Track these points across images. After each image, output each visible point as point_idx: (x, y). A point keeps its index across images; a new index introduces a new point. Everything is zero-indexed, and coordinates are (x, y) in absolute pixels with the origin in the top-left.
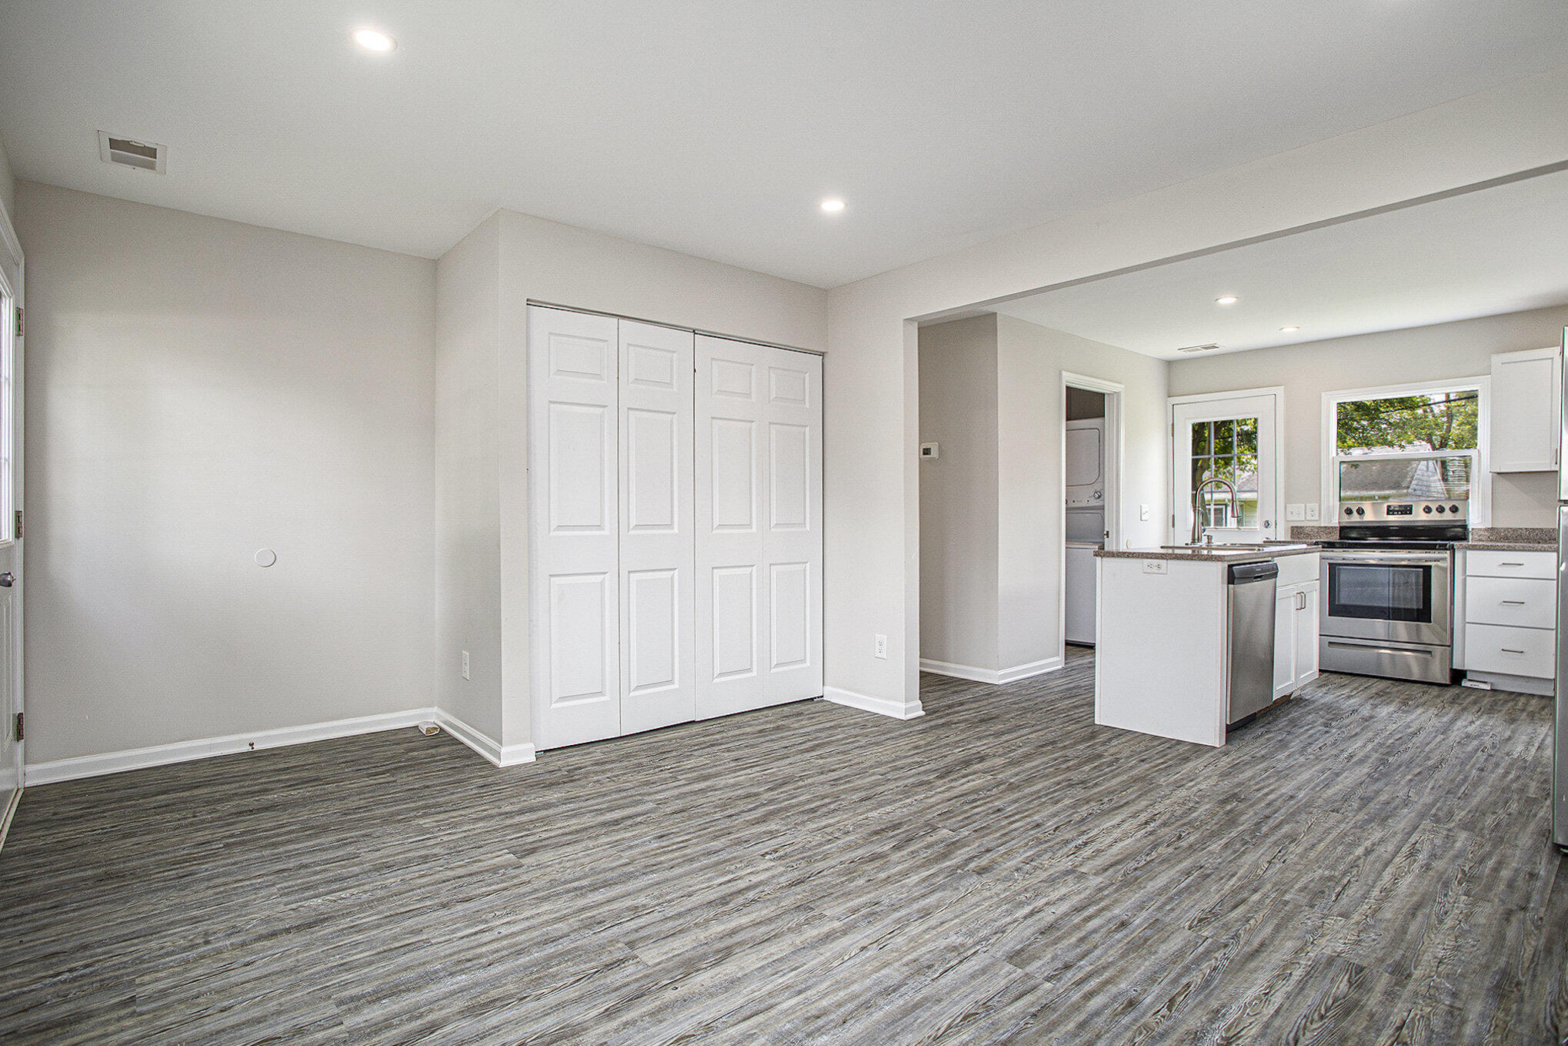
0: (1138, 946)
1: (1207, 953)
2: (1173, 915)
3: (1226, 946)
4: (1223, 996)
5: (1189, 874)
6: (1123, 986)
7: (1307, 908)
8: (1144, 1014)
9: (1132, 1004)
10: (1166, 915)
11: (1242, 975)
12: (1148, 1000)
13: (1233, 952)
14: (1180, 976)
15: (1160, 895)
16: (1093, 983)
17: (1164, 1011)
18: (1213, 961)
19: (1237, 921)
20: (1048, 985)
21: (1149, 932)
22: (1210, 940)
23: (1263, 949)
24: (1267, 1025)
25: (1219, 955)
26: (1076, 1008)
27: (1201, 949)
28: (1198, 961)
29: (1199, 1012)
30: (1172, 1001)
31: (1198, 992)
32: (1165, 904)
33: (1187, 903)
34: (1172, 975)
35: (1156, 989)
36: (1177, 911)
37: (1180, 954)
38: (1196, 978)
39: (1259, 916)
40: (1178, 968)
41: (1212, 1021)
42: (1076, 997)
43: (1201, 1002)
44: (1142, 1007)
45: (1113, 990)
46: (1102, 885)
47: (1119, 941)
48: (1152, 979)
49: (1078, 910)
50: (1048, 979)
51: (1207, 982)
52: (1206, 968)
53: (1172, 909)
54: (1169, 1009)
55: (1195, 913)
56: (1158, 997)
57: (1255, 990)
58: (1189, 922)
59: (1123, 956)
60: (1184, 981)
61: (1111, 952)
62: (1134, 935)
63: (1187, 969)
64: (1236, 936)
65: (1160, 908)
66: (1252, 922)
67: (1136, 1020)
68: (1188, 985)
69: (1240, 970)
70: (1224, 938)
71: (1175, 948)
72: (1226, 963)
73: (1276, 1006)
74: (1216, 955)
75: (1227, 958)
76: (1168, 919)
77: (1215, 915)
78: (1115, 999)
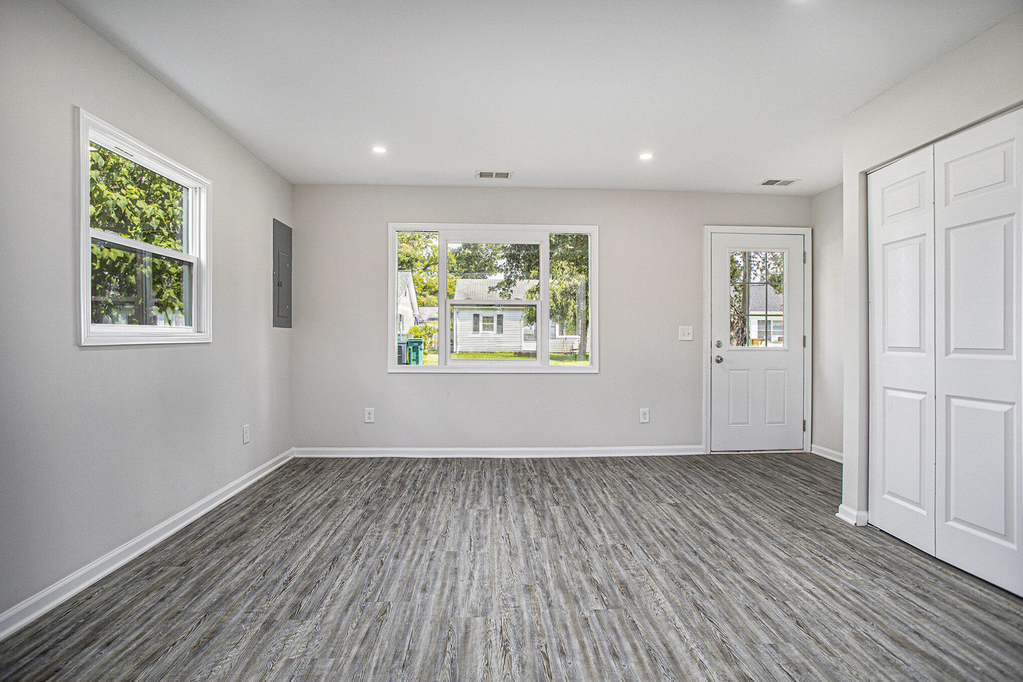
0: (410, 581)
1: (375, 592)
2: (402, 608)
3: (367, 600)
4: (362, 574)
5: (410, 652)
6: (404, 562)
7: (316, 657)
8: (390, 555)
9: (397, 557)
10: (406, 606)
11: (355, 587)
12: (391, 560)
13: (362, 598)
14: (383, 575)
15: (418, 620)
16: (416, 558)
17: (383, 559)
18: (371, 589)
19: (364, 621)
20: (432, 550)
21: (409, 591)
22: (376, 600)
23: (346, 608)
24: (342, 570)
25: (369, 593)
26: (415, 548)
27: (379, 593)
28: (378, 585)
29: (370, 564)
30: (382, 564)
31: (373, 571)
32: (411, 615)
33: (399, 622)
34: (387, 574)
35: (390, 566)
36: (401, 612)
37: (388, 585)
38: (376, 577)
39: (351, 631)
40: (385, 579)
41: (364, 563)
42: (418, 551)
43: (371, 568)
44: (392, 557)
45: (407, 559)
46: (457, 612)
47: (419, 580)
48: (394, 569)
49: (453, 589)
50: (433, 553)
51: (370, 578)
52: (373, 584)
53: (405, 612)
54: (382, 561)
55: (391, 615)
56: (388, 563)
57: (348, 583)
58: (391, 607)
59: (413, 574)
60: (380, 574)
61: (419, 573)
62: (415, 586)
63: (381, 579)
64: (362, 609)
65: (412, 610)
66: (355, 625)
67: (392, 552)
68: (378, 573)
69: (356, 590)
70: (368, 606)
71: (392, 588)
72: (364, 591)
73: (338, 580)
74: (370, 593)
75: (364, 593)
76: (404, 604)
77: (378, 620)
78: (404, 556)
